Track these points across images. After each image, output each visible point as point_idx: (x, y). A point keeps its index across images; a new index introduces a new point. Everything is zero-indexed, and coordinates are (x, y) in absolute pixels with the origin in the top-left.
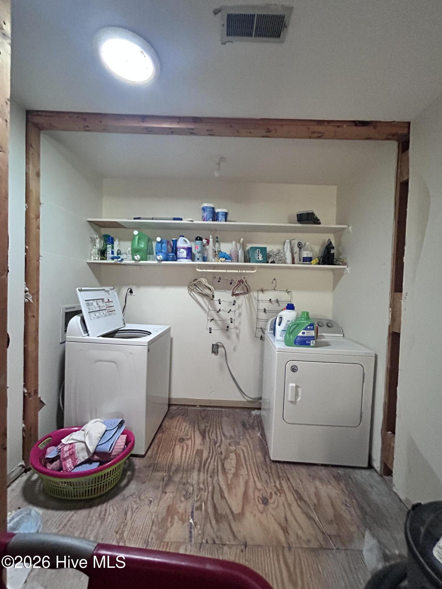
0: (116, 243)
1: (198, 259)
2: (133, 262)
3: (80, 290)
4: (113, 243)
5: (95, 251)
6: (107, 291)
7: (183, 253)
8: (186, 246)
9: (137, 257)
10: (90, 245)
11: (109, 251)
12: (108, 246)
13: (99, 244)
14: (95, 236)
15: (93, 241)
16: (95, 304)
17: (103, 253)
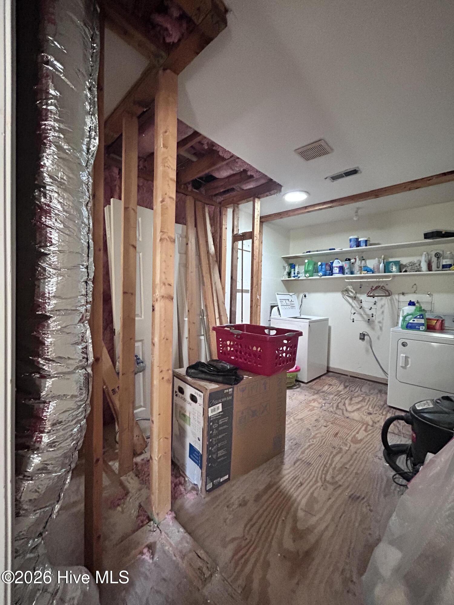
0: (297, 267)
1: (347, 273)
2: (305, 278)
3: (278, 294)
4: (294, 268)
5: (285, 273)
6: (291, 295)
7: (336, 270)
8: (339, 265)
9: (308, 275)
10: (283, 270)
11: (293, 272)
12: (292, 270)
13: (287, 270)
14: (286, 265)
15: (284, 268)
16: (284, 301)
17: (289, 274)
